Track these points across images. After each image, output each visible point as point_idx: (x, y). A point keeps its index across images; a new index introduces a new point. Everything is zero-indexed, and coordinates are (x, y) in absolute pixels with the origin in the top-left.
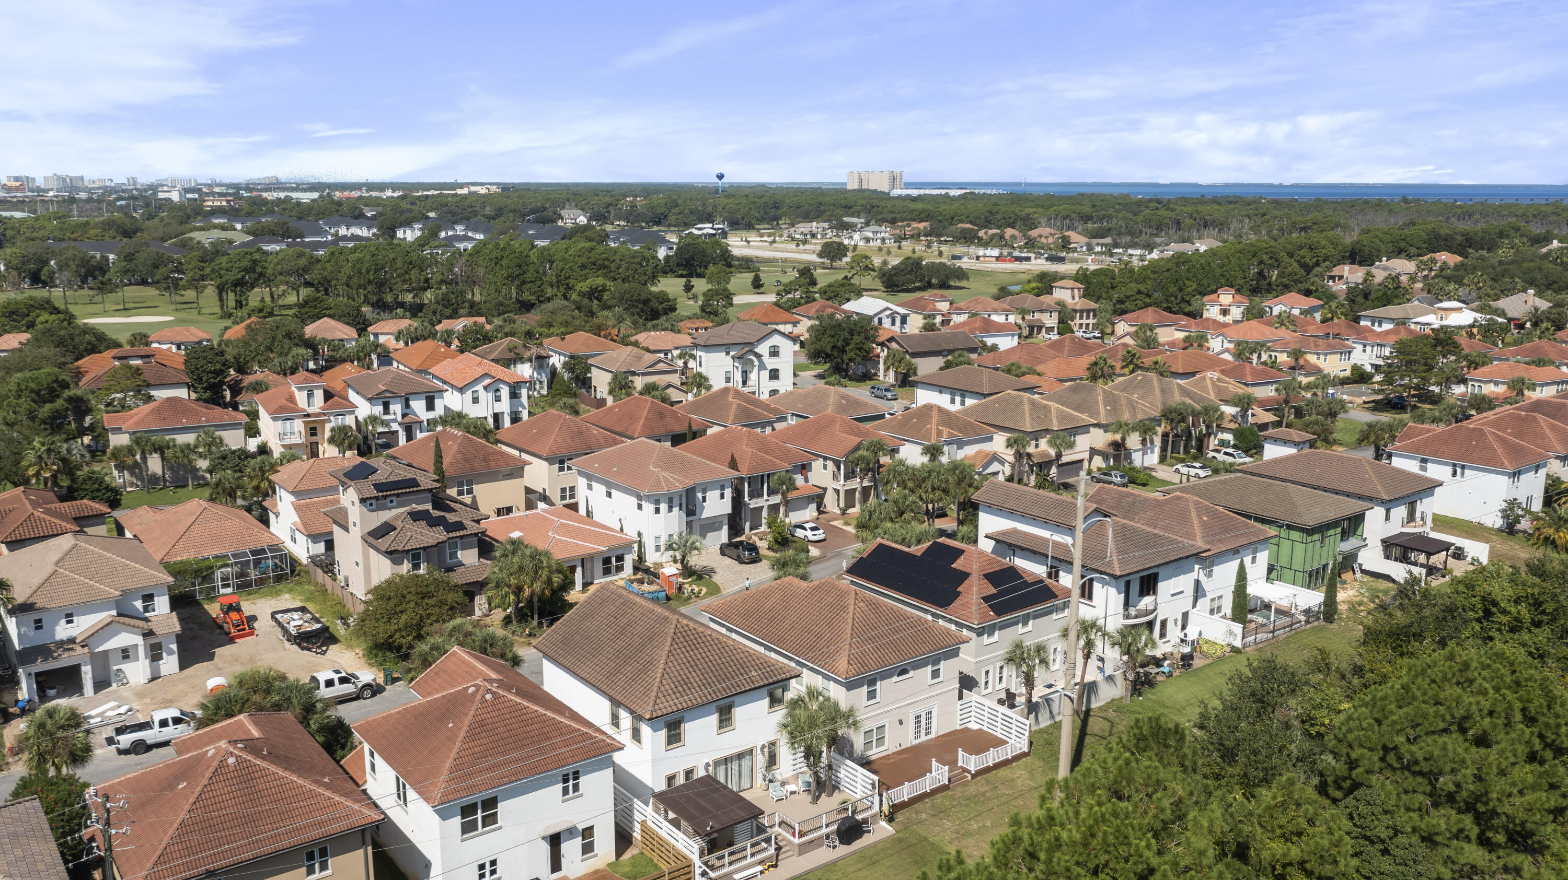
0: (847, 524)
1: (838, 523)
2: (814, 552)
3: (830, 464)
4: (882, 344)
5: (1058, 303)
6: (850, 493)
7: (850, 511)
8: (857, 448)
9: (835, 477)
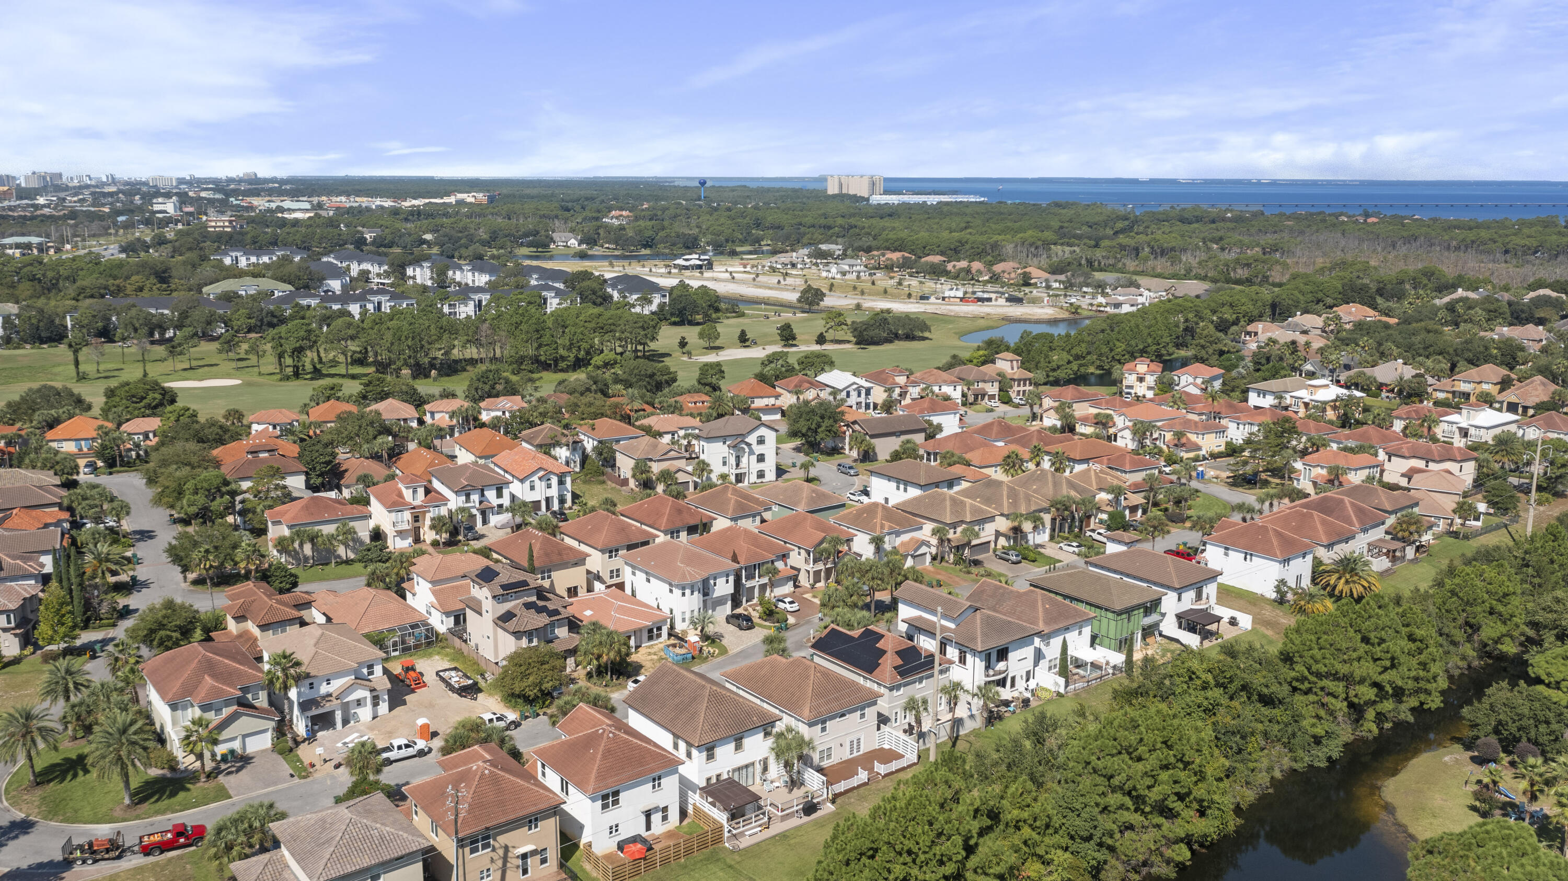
0: (814, 597)
1: (808, 596)
2: (791, 620)
3: (802, 552)
4: (848, 426)
5: (999, 375)
6: (817, 574)
7: (818, 585)
8: (821, 543)
9: (806, 561)
